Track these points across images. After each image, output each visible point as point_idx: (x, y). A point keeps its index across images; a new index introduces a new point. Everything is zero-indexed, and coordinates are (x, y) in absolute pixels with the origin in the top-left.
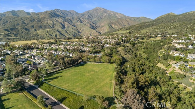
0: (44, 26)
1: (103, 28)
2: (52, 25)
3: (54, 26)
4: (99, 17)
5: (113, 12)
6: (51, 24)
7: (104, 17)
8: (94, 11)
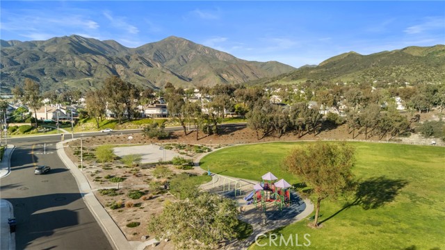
0: (70, 71)
1: (205, 81)
2: (88, 69)
3: (92, 72)
4: (181, 59)
5: (209, 49)
6: (83, 67)
7: (191, 58)
8: (166, 45)
